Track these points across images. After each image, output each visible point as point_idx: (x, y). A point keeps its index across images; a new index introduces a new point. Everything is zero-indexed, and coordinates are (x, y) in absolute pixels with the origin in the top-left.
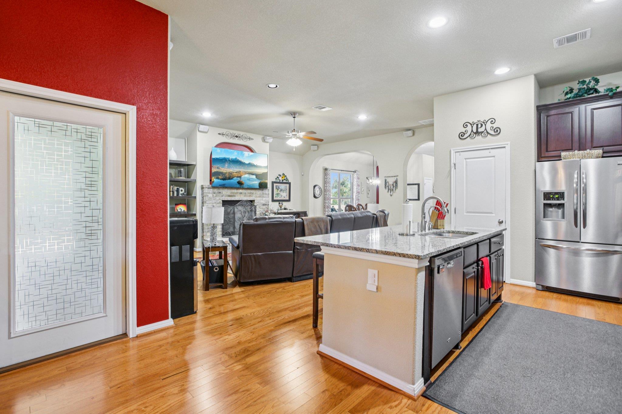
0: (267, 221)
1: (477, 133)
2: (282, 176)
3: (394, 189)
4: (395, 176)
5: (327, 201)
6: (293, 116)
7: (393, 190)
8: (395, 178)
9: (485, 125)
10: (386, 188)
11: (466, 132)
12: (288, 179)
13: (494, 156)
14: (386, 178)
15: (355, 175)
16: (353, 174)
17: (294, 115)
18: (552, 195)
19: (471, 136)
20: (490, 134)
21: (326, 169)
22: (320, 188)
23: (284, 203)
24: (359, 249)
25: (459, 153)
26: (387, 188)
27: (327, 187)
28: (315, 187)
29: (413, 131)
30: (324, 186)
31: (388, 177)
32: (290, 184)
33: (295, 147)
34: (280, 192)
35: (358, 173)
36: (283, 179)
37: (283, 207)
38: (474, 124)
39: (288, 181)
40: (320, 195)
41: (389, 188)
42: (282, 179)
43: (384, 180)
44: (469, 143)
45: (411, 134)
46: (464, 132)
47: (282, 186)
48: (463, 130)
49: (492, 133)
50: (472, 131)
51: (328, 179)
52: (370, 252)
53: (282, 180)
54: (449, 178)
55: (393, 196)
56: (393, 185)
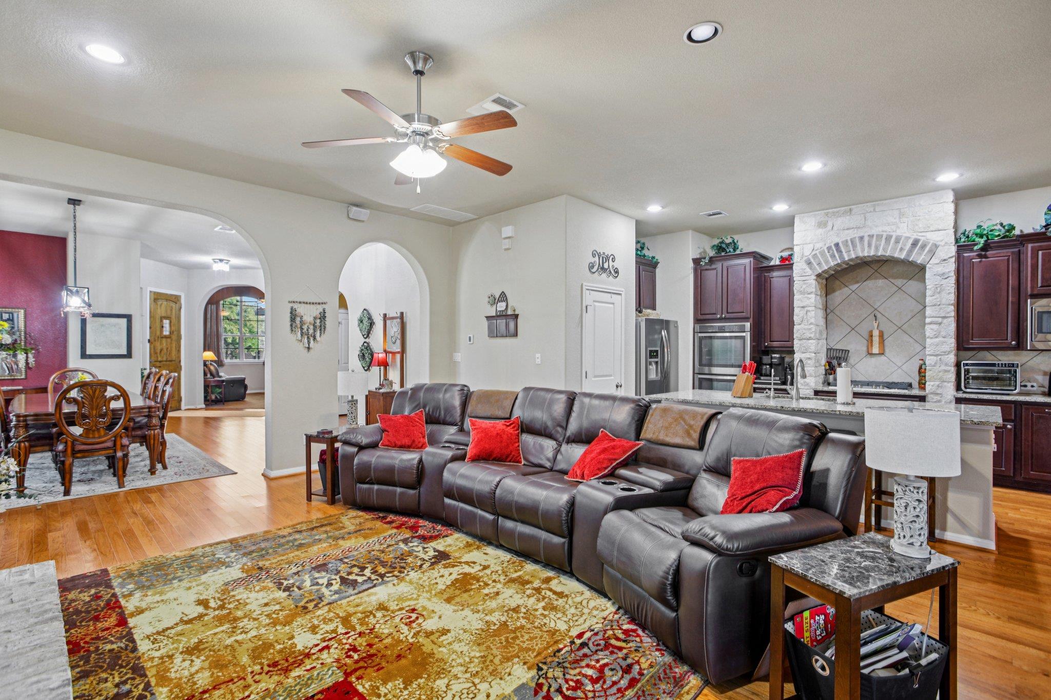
1: (603, 269)
3: (317, 335)
4: (319, 304)
7: (314, 337)
8: (320, 308)
9: (609, 261)
10: (293, 330)
11: (595, 264)
13: (613, 304)
14: (295, 306)
18: (653, 352)
19: (598, 271)
20: (612, 275)
25: (589, 292)
26: (298, 331)
31: (300, 303)
38: (601, 256)
41: (304, 330)
44: (597, 280)
48: (592, 260)
50: (600, 264)
55: (312, 351)
56: (314, 323)
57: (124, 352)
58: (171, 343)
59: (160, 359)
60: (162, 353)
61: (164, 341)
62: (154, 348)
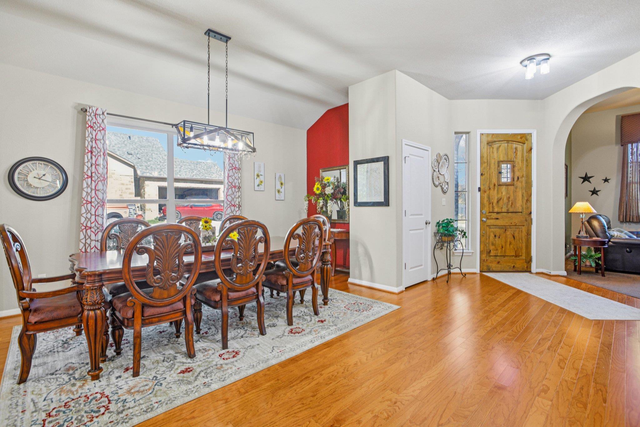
57: (382, 199)
58: (515, 192)
59: (496, 210)
60: (501, 202)
61: (504, 189)
62: (489, 198)
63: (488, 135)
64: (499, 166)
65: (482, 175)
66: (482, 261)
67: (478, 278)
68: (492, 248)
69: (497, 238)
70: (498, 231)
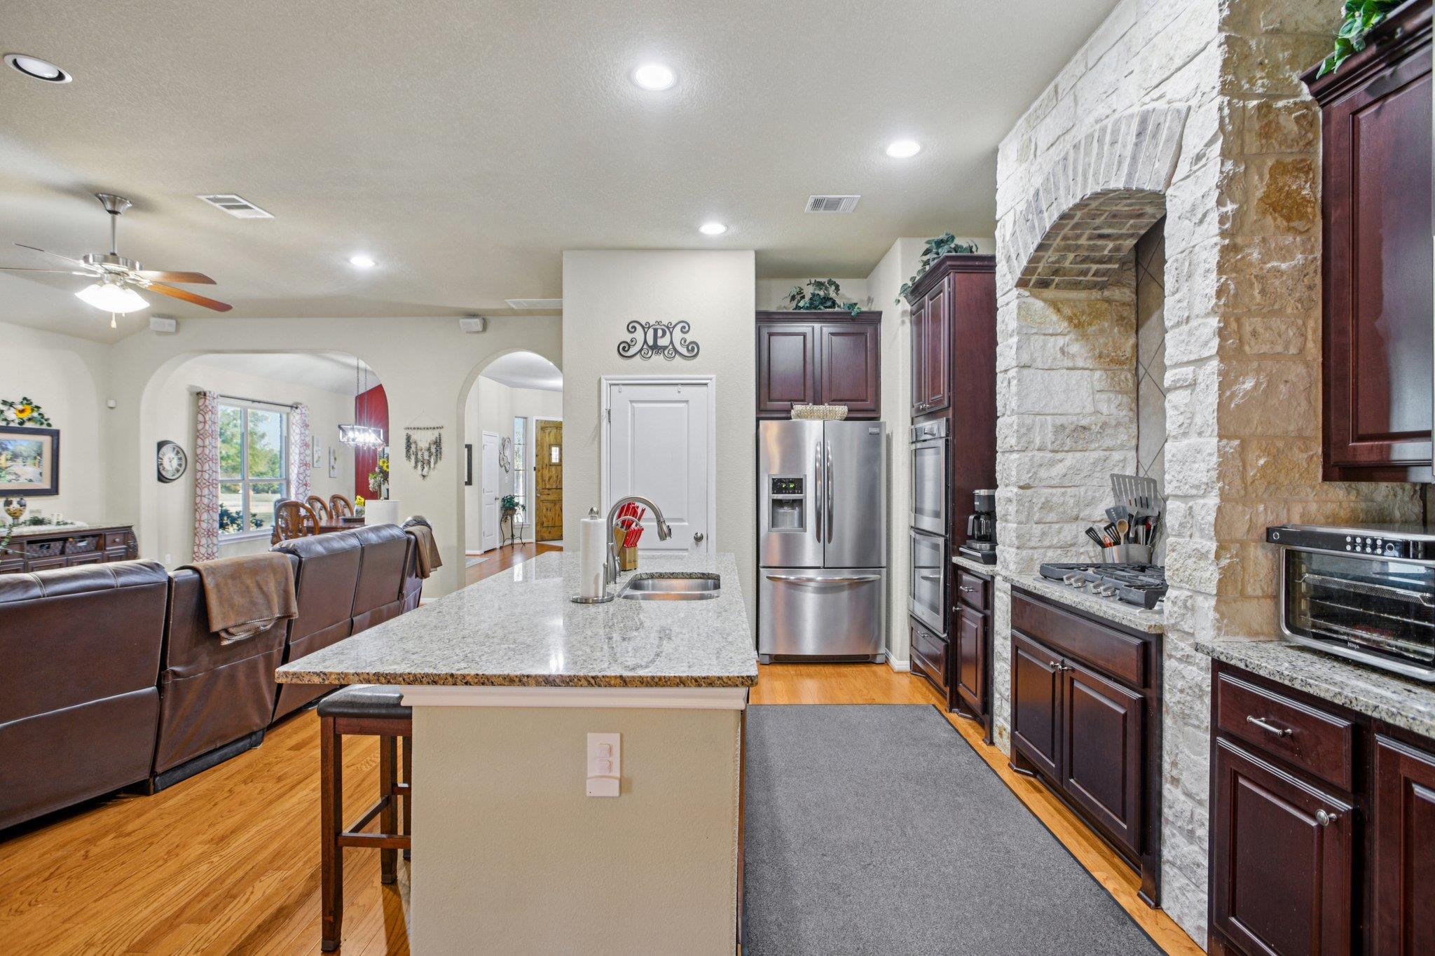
0: (36, 591)
1: (655, 348)
2: (20, 407)
3: (432, 461)
4: (434, 428)
5: (206, 491)
6: (109, 207)
7: (429, 463)
8: (436, 433)
9: (671, 333)
10: (408, 457)
11: (633, 343)
12: (46, 420)
13: (687, 402)
14: (410, 432)
15: (296, 417)
16: (288, 414)
17: (114, 203)
18: (785, 483)
19: (643, 352)
20: (681, 355)
21: (201, 395)
22: (178, 451)
23: (33, 504)
24: (563, 681)
25: (617, 387)
26: (413, 458)
27: (204, 447)
28: (161, 445)
29: (484, 319)
30: (195, 446)
31: (414, 429)
32: (55, 435)
33: (118, 316)
34: (9, 463)
35: (303, 410)
36: (25, 416)
37: (26, 516)
38: (649, 328)
39: (49, 425)
40: (178, 471)
41: (419, 456)
42: (21, 416)
43: (405, 437)
44: (640, 368)
45: (480, 328)
46: (629, 341)
47: (24, 443)
48: (628, 337)
49: (684, 351)
50: (645, 341)
51: (210, 423)
52: (600, 686)
53: (17, 421)
54: (596, 442)
55: (428, 478)
56: (429, 449)
59: (547, 486)
60: (552, 480)
61: (553, 469)
62: (542, 476)
63: (542, 421)
64: (550, 449)
65: (537, 456)
66: (537, 532)
67: (534, 546)
68: (545, 520)
69: (548, 512)
70: (549, 505)
